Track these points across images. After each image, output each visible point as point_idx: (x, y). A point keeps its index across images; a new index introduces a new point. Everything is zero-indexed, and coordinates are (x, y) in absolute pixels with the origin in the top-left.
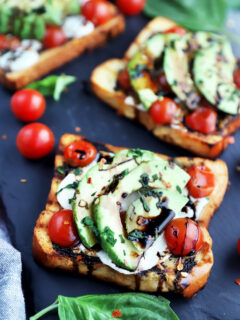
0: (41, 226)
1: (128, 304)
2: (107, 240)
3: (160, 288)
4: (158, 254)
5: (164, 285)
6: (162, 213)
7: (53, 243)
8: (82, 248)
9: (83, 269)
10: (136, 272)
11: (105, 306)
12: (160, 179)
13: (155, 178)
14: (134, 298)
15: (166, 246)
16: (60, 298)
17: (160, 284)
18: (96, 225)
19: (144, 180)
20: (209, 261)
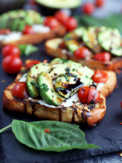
0: (9, 90)
1: (54, 126)
2: (43, 89)
3: (73, 118)
4: (73, 102)
5: (76, 116)
6: (76, 83)
7: (14, 97)
8: (30, 99)
9: (30, 110)
10: (59, 107)
11: (40, 127)
12: (77, 71)
13: (74, 70)
14: (58, 123)
15: (78, 99)
16: (14, 120)
17: (74, 115)
18: (38, 84)
19: (68, 70)
20: (103, 108)
